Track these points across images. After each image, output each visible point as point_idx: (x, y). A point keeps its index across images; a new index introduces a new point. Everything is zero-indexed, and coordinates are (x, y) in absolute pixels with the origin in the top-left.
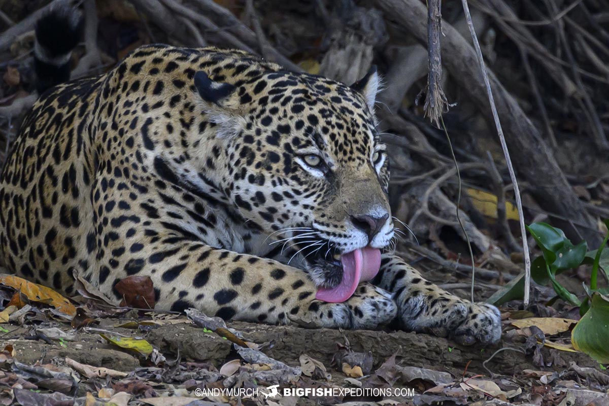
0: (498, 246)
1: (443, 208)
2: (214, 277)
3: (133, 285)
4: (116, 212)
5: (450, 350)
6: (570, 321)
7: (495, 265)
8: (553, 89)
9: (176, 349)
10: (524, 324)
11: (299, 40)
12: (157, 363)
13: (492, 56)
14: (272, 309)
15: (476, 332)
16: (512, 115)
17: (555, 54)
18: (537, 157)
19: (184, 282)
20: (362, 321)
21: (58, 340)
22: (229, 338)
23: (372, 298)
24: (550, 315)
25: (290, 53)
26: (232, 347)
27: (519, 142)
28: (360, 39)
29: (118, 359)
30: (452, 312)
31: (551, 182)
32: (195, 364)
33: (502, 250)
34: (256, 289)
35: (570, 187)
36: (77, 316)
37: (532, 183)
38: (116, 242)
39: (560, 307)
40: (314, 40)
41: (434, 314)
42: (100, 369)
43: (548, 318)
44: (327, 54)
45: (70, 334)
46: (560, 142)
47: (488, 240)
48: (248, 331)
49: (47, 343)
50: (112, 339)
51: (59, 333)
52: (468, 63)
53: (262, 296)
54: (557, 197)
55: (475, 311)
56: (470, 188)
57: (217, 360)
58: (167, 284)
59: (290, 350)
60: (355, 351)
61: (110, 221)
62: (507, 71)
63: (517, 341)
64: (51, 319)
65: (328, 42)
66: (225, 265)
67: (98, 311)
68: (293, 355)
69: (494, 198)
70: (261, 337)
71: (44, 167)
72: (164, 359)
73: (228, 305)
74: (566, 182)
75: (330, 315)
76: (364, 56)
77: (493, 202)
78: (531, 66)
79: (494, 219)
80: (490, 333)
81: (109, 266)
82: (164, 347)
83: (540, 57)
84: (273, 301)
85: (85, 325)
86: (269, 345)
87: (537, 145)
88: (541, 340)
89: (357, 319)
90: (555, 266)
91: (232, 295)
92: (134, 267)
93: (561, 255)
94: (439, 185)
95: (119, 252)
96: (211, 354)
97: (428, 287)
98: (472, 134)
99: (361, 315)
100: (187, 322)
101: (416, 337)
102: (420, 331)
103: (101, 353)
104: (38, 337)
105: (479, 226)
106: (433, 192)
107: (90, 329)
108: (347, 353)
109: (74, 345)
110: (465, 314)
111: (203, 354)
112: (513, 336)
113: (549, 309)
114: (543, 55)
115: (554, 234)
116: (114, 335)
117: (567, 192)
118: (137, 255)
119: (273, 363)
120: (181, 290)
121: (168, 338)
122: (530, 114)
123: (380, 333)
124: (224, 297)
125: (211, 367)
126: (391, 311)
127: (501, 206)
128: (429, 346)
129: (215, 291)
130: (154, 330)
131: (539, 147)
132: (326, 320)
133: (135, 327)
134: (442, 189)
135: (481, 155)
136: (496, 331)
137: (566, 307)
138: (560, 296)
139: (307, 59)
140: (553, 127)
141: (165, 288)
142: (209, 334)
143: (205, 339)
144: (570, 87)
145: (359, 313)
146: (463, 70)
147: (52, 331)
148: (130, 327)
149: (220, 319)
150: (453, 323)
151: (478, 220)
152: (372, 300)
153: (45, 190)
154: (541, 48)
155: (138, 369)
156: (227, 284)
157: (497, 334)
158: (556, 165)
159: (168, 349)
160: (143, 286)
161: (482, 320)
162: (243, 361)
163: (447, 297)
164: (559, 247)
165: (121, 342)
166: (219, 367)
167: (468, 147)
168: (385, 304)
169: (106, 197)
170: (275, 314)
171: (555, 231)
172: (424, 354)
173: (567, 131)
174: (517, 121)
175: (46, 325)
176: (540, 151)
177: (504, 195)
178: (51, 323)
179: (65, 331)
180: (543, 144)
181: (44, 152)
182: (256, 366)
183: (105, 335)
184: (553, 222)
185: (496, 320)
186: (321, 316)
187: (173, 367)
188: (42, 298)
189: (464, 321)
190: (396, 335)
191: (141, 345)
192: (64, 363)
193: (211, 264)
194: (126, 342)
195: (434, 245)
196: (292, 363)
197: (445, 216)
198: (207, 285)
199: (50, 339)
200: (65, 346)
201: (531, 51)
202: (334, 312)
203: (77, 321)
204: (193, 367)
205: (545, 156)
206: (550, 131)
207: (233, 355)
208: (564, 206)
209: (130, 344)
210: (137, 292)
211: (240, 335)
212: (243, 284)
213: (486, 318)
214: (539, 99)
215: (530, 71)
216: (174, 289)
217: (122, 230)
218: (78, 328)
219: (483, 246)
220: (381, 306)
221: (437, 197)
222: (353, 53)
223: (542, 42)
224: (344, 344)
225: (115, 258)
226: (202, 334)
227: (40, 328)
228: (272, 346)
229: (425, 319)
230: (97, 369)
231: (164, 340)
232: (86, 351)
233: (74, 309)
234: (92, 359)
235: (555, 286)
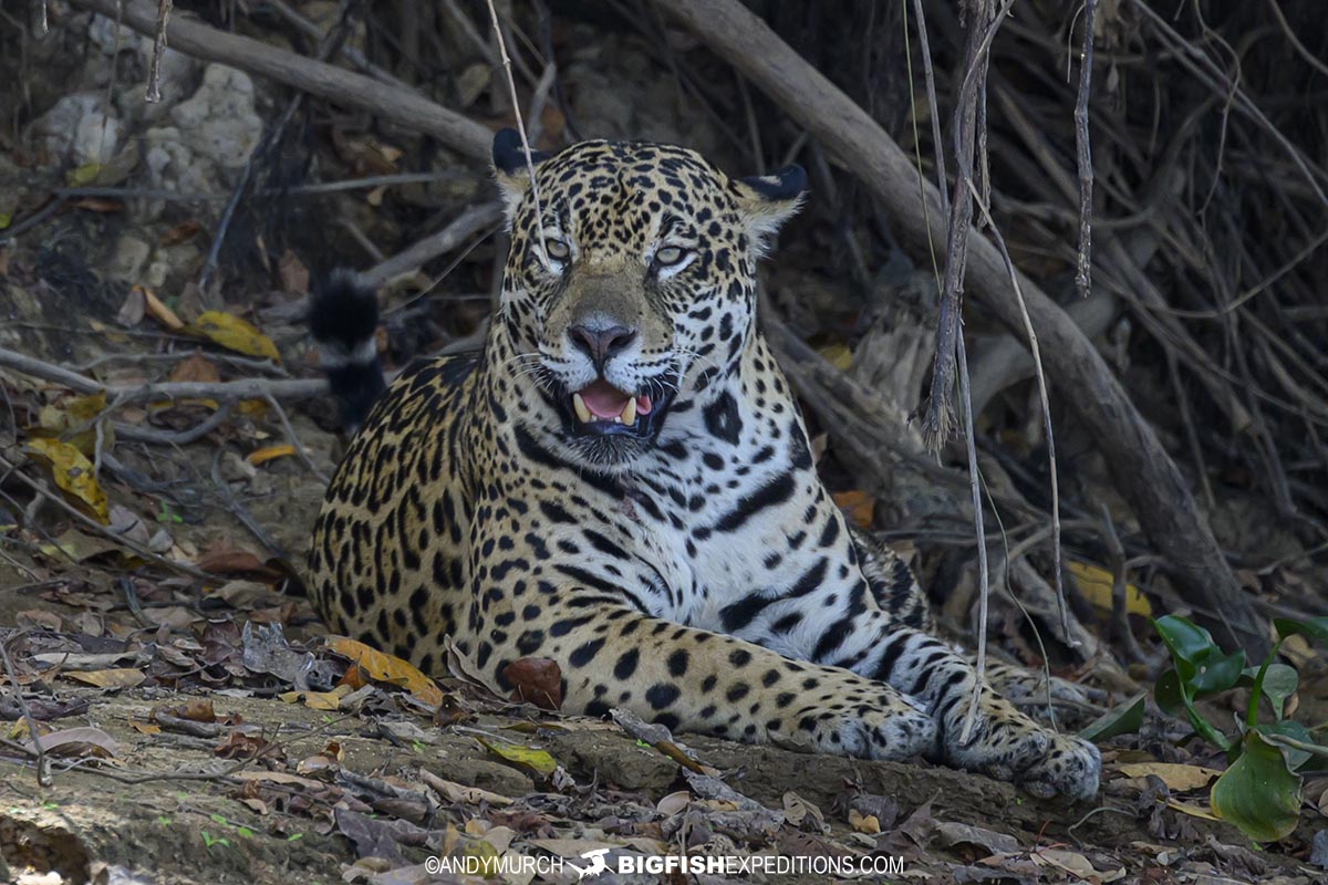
0: (1111, 652)
1: (1028, 588)
2: (644, 661)
3: (530, 672)
4: (497, 556)
5: (1019, 802)
6: (1211, 772)
7: (1104, 681)
8: (1215, 419)
9: (592, 769)
10: (1138, 771)
11: (824, 314)
12: (560, 788)
13: (1123, 361)
14: (735, 719)
15: (1056, 778)
16: (1145, 450)
17: (1222, 364)
18: (1180, 518)
19: (601, 669)
20: (885, 752)
21: (411, 742)
22: (674, 758)
23: (901, 714)
24: (1181, 761)
25: (808, 334)
26: (680, 771)
27: (1154, 495)
28: (918, 319)
29: (501, 778)
30: (1023, 744)
31: (1201, 560)
32: (620, 794)
33: (1117, 658)
34: (709, 684)
35: (1228, 569)
36: (443, 707)
37: (1170, 559)
38: (500, 602)
39: (1198, 750)
40: (848, 317)
41: (995, 744)
42: (471, 789)
43: (1176, 766)
44: (864, 340)
45: (431, 735)
46: (1221, 501)
47: (1096, 641)
48: (707, 749)
49: (394, 744)
50: (494, 745)
51: (413, 731)
52: (1082, 367)
53: (717, 696)
54: (1208, 583)
55: (1059, 747)
56: (1073, 560)
57: (655, 790)
58: (576, 670)
59: (769, 783)
60: (870, 793)
61: (489, 571)
62: (1147, 386)
63: (1125, 797)
64: (404, 709)
65: (868, 320)
66: (660, 644)
67: (476, 702)
68: (775, 791)
69: (1110, 578)
70: (725, 762)
71: (407, 485)
72: (572, 782)
73: (667, 710)
74: (1222, 559)
75: (836, 738)
76: (921, 345)
77: (1106, 583)
78: (1183, 381)
79: (1108, 611)
80: (1079, 782)
81: (491, 642)
82: (575, 764)
83: (1196, 367)
84: (734, 705)
85: (454, 722)
86: (737, 774)
87: (1182, 501)
88: (1163, 798)
89: (876, 746)
90: (1193, 686)
91: (671, 693)
92: (529, 643)
93: (1203, 669)
94: (1024, 552)
95: (506, 619)
96: (646, 780)
97: (995, 702)
98: (1082, 478)
99: (883, 743)
100: (613, 728)
101: (967, 777)
102: (972, 770)
103: (473, 765)
104: (381, 735)
105: (1083, 620)
106: (1014, 561)
107: (463, 728)
108: (857, 794)
109: (435, 751)
110: (1043, 749)
111: (633, 779)
112: (1119, 790)
113: (1179, 751)
114: (1203, 364)
115: (1196, 637)
116: (498, 740)
117: (1223, 576)
118: (533, 625)
119: (740, 801)
120: (597, 683)
121: (581, 751)
122: (1177, 454)
123: (910, 767)
124: (661, 696)
125: (645, 800)
126: (929, 735)
127: (1118, 591)
128: (986, 793)
129: (648, 687)
130: (560, 738)
131: (1185, 504)
132: (827, 744)
133: (533, 731)
134: (1029, 558)
135: (1094, 512)
136: (1088, 780)
137: (1206, 750)
138: (1199, 733)
139: (832, 344)
140: (1211, 478)
141: (574, 676)
142: (645, 749)
143: (638, 757)
144: (1241, 417)
145: (879, 737)
146: (1073, 375)
147: (403, 728)
148: (524, 731)
149: (664, 728)
150: (1023, 760)
151: (1081, 609)
152: (901, 718)
153: (408, 523)
154: (1200, 353)
155: (530, 795)
156: (662, 676)
157: (1092, 786)
158: (1210, 535)
159: (581, 767)
160: (545, 674)
161: (1068, 761)
162: (694, 795)
163: (1019, 720)
164: (1202, 657)
165: (507, 752)
166: (656, 801)
167: (1075, 498)
168: (921, 724)
169: (483, 535)
170: (740, 726)
171: (1200, 633)
172: (977, 804)
173: (1231, 485)
174: (1153, 462)
175: (394, 718)
176: (1185, 509)
177: (1124, 573)
178: (402, 715)
179: (423, 729)
180: (1192, 503)
181: (408, 456)
182: (713, 804)
183: (485, 740)
184: (1198, 620)
185: (1090, 763)
186: (820, 738)
187: (585, 795)
188: (392, 677)
189: (1041, 759)
190: (935, 772)
191: (539, 758)
192: (417, 777)
193: (640, 641)
194: (516, 753)
195: (1010, 644)
196: (770, 803)
197: (1030, 600)
198: (634, 675)
199: (398, 738)
200: (421, 751)
201: (1183, 356)
202: (841, 733)
203: (443, 715)
204: (617, 798)
205: (1194, 519)
206: (1206, 481)
207: (680, 784)
208: (1218, 597)
209: (522, 756)
210: (536, 683)
211: (693, 755)
212: (686, 675)
213: (1076, 758)
214: (1192, 432)
215: (1180, 389)
216: (587, 681)
217: (507, 584)
218: (445, 726)
219: (1086, 651)
220: (914, 727)
221: (1020, 570)
222: (905, 341)
223: (1203, 345)
224: (854, 781)
225: (501, 629)
226: (634, 749)
227: (385, 722)
228: (741, 775)
229: (982, 751)
230: (468, 790)
231: (574, 754)
232: (453, 761)
233: (439, 695)
234: (460, 774)
235: (1189, 717)
